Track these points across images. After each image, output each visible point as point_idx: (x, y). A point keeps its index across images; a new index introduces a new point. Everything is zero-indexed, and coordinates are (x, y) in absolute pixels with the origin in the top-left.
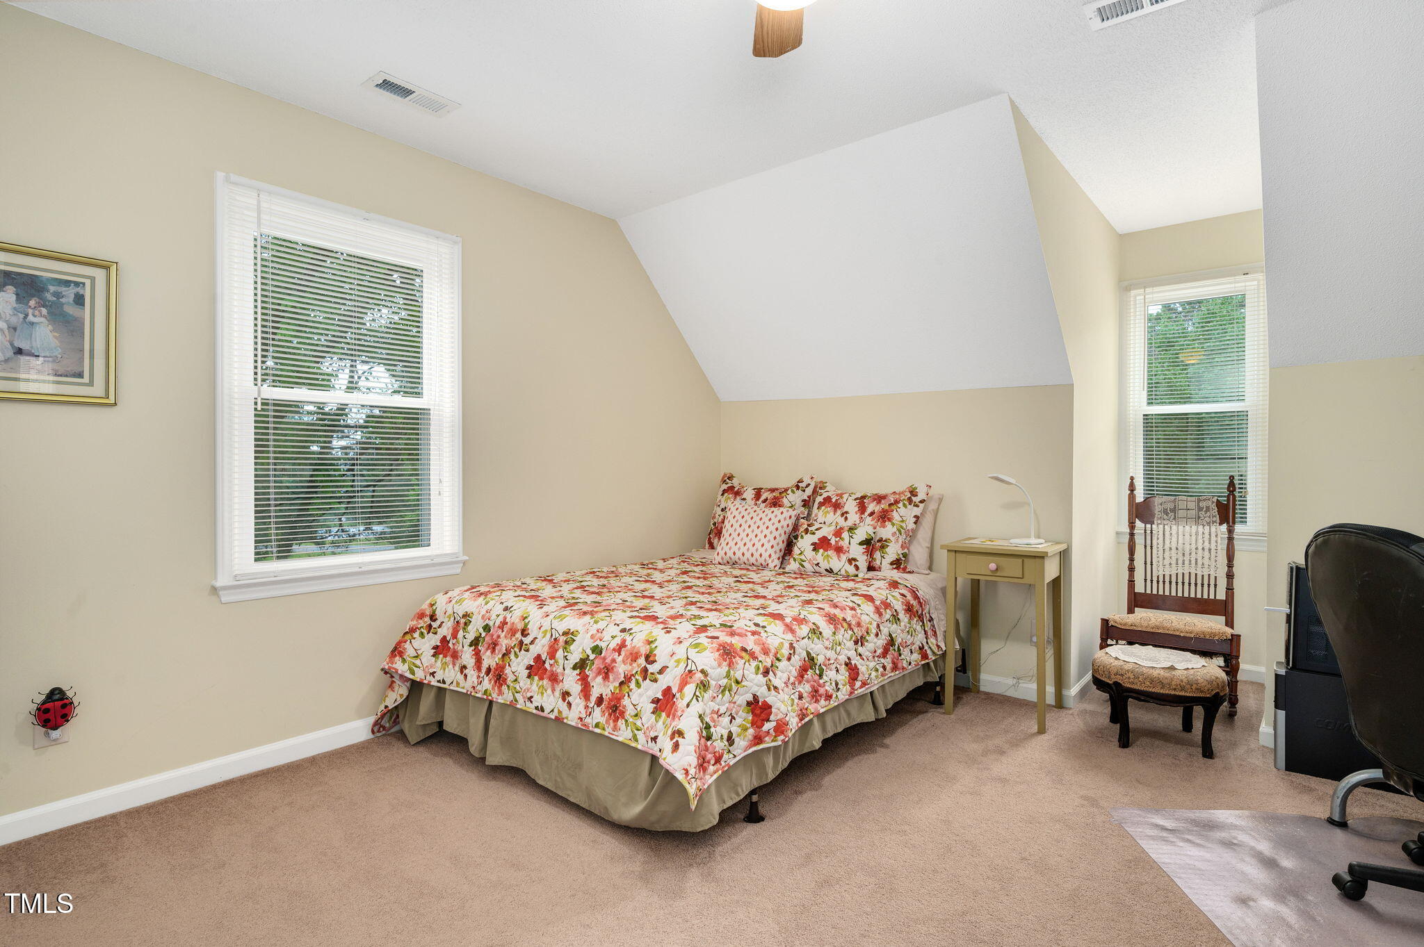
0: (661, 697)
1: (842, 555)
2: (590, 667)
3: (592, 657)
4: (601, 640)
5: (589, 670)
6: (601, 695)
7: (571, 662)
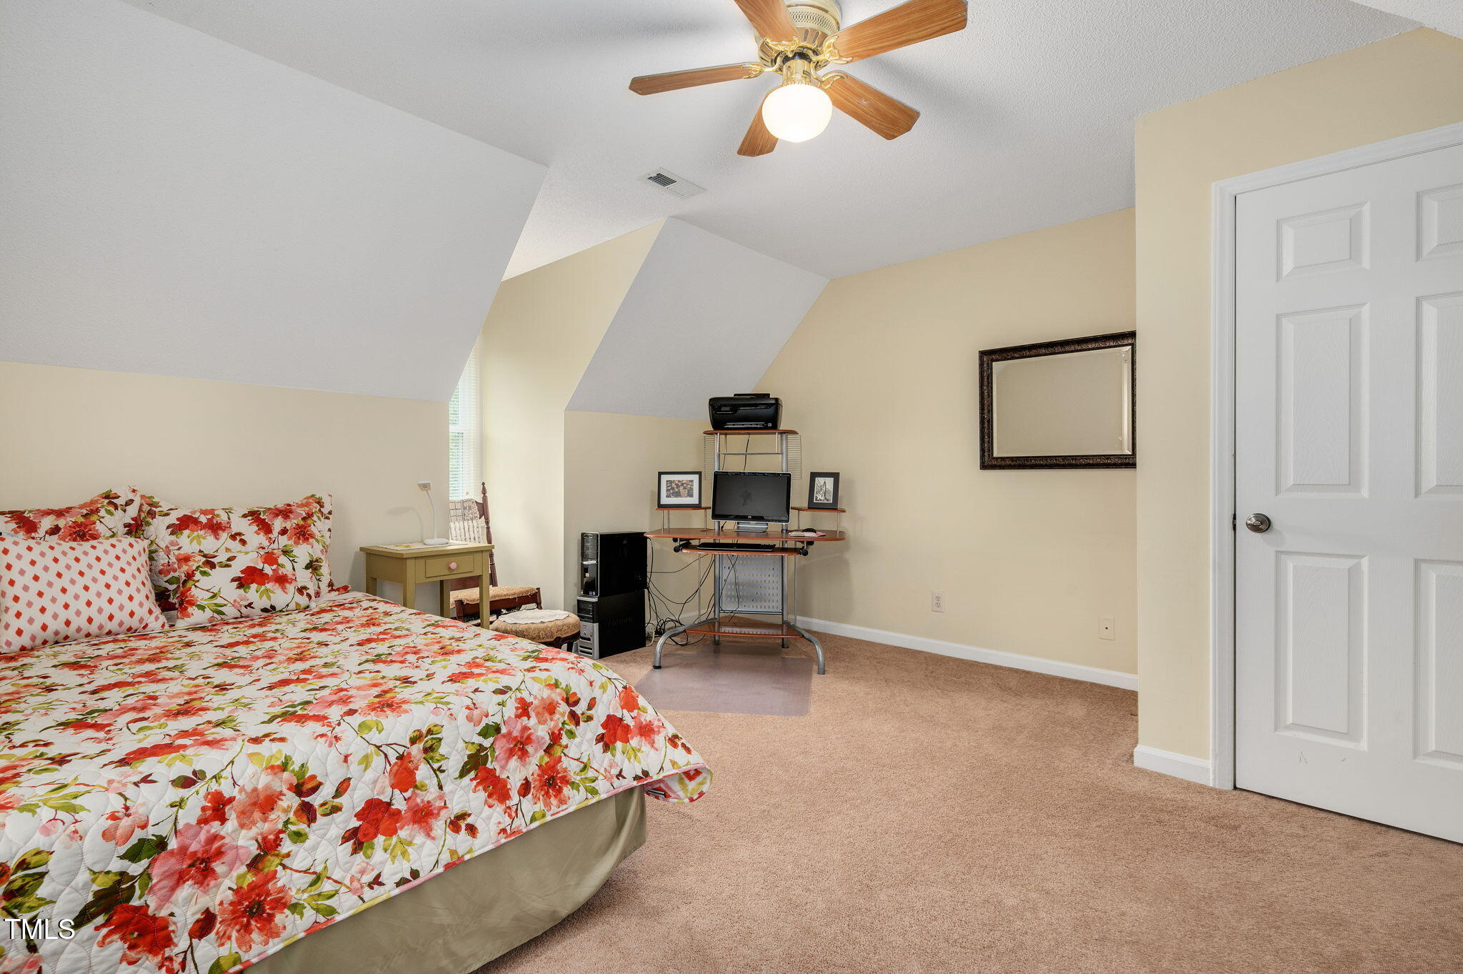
0: (604, 731)
1: (287, 585)
2: (493, 757)
3: (487, 743)
4: (487, 716)
5: (492, 761)
6: (526, 779)
7: (451, 771)
